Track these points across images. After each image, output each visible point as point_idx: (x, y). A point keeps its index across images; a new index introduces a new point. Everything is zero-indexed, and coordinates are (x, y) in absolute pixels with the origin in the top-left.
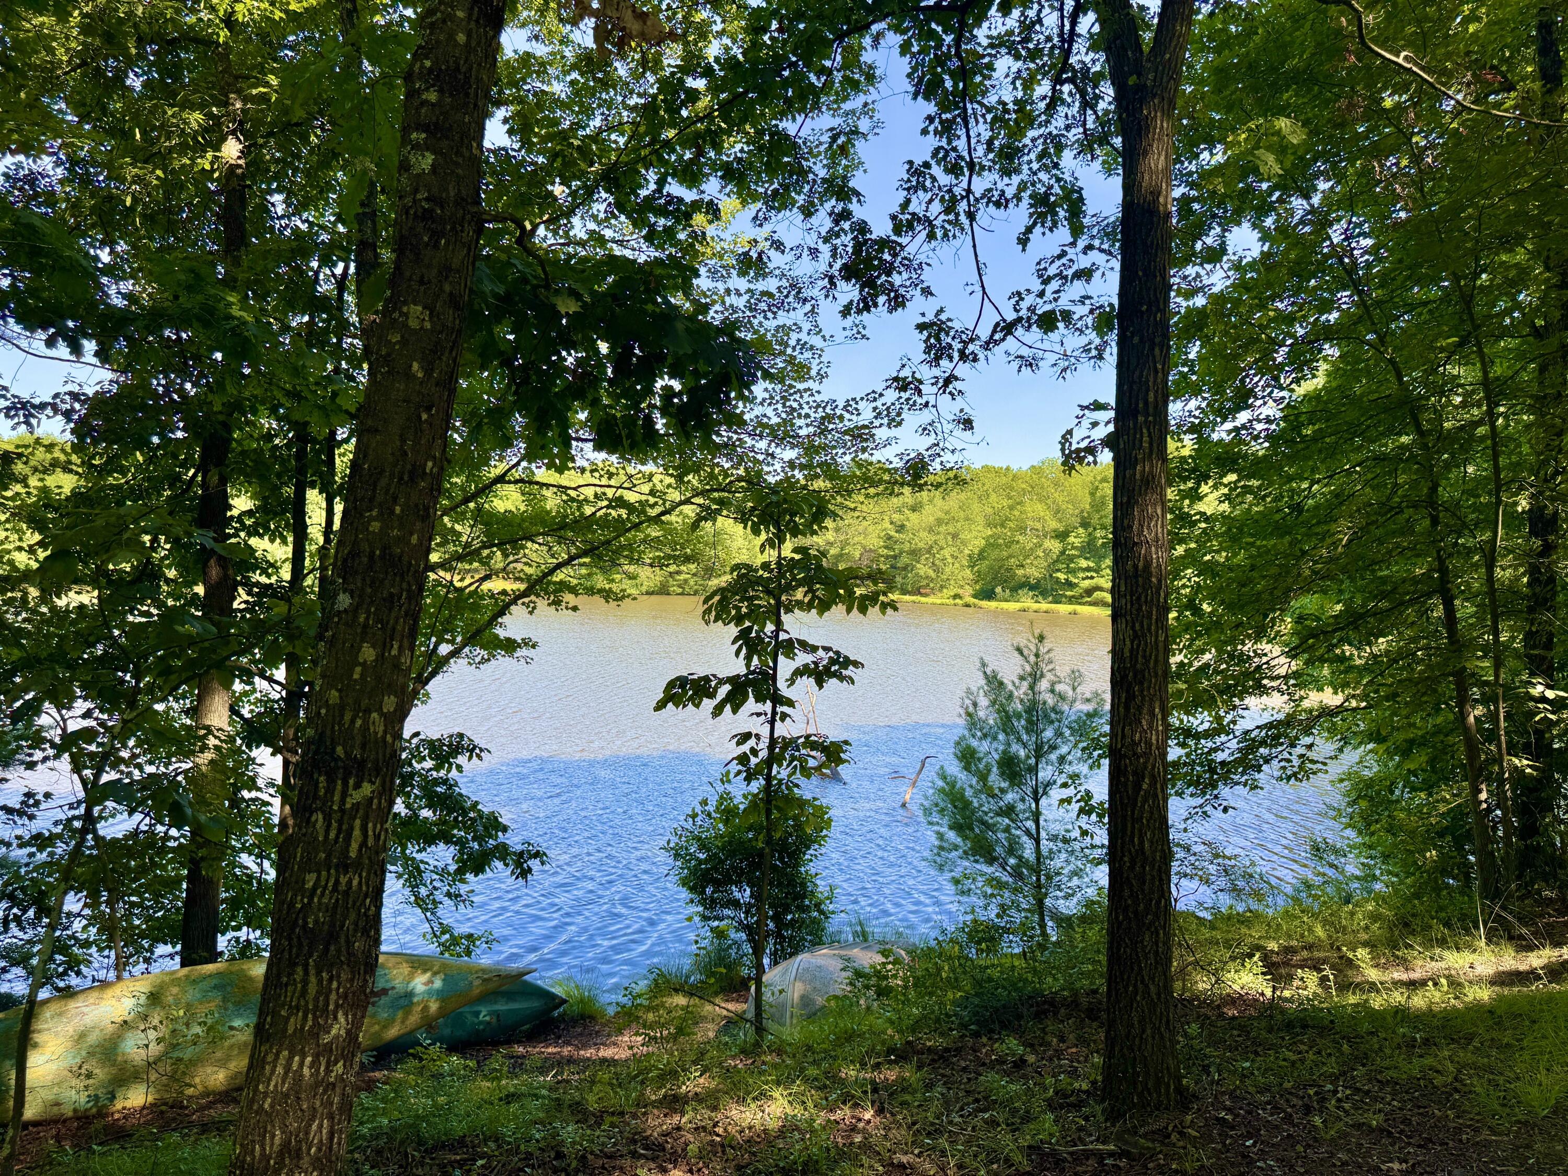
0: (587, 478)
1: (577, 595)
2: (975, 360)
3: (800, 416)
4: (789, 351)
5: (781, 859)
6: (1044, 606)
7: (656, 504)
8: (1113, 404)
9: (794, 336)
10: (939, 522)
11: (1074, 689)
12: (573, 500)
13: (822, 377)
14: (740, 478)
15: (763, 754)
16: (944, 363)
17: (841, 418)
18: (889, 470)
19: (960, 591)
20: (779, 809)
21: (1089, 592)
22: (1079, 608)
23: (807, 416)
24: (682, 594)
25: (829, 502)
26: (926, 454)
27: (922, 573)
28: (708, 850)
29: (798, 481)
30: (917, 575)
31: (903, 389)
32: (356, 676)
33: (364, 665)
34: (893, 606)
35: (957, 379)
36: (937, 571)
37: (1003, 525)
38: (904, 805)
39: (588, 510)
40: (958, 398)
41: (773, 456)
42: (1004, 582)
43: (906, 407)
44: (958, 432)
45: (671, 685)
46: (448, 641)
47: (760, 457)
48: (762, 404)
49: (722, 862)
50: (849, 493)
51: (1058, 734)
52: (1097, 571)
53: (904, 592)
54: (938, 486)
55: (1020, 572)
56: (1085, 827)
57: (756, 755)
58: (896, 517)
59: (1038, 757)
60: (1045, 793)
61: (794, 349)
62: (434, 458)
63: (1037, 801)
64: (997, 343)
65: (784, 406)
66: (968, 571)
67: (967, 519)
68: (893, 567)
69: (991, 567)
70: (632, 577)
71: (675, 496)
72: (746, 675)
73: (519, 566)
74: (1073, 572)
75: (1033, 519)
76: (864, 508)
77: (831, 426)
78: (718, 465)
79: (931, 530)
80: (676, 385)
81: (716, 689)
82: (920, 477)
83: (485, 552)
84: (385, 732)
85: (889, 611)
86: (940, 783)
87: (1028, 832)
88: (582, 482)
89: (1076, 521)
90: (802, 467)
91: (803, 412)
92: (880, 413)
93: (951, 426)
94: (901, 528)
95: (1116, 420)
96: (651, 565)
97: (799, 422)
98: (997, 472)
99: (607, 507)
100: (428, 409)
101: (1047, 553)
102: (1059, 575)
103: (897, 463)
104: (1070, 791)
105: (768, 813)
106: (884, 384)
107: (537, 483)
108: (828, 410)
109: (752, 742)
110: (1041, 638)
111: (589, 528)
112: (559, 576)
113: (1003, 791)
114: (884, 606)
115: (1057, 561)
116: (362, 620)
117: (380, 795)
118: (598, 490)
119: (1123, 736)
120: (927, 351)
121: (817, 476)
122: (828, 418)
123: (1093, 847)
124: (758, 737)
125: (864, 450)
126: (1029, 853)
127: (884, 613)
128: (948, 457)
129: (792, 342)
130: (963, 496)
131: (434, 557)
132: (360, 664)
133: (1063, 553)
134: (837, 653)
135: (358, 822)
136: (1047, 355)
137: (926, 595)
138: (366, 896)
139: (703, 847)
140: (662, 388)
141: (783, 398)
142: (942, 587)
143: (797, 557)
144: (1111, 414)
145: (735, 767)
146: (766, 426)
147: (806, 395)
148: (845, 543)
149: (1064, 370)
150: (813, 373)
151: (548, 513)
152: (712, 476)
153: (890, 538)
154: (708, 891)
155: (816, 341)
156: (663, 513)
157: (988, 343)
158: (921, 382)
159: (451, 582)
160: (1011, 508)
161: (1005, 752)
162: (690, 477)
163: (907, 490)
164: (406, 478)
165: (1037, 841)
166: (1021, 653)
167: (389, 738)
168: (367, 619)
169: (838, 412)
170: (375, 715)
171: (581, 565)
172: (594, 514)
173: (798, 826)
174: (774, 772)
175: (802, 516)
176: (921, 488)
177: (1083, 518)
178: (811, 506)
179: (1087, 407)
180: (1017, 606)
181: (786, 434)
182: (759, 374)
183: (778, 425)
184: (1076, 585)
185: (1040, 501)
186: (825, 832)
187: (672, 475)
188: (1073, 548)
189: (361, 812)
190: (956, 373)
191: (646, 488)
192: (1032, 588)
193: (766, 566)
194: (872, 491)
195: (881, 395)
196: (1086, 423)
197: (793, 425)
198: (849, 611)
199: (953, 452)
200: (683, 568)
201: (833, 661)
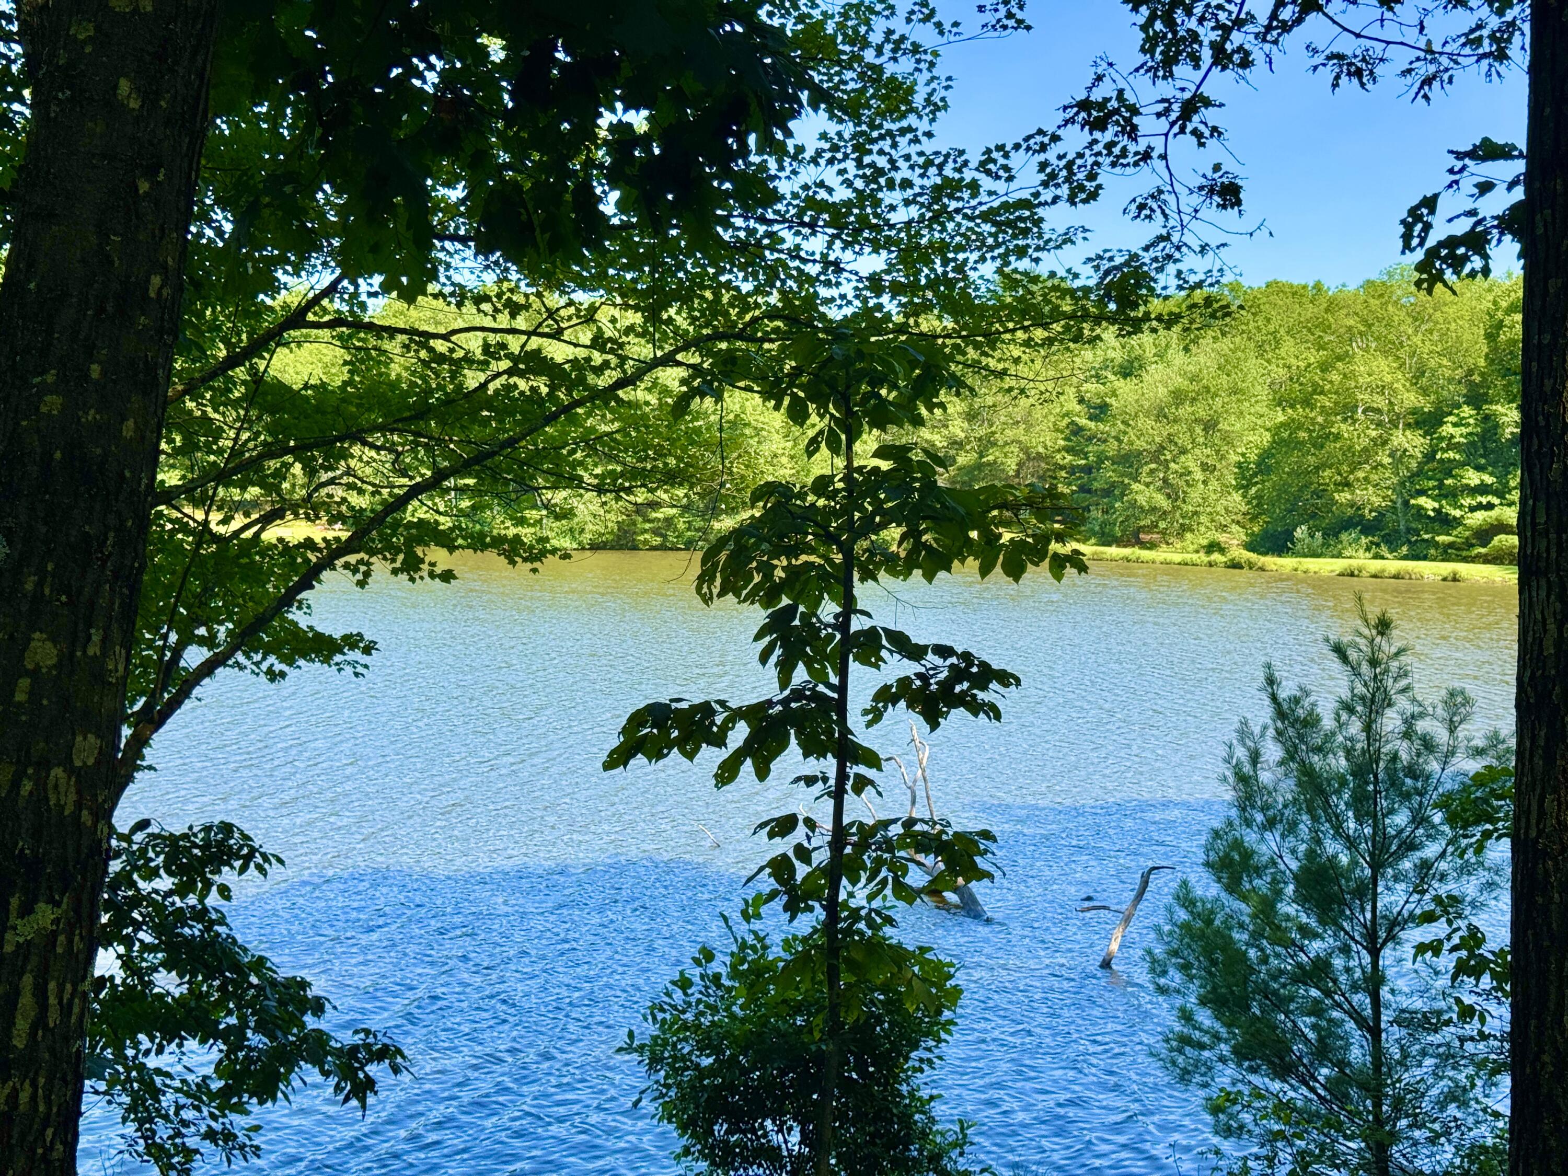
0: (470, 315)
1: (452, 549)
2: (1246, 63)
3: (891, 185)
4: (869, 55)
5: (861, 1068)
6: (1392, 565)
7: (606, 365)
8: (1522, 145)
9: (880, 25)
10: (1178, 397)
11: (1452, 730)
12: (440, 358)
13: (935, 108)
14: (773, 313)
15: (821, 857)
16: (1182, 70)
17: (974, 187)
18: (1072, 292)
19: (1222, 538)
20: (853, 966)
21: (1484, 534)
22: (1463, 569)
23: (906, 184)
24: (661, 548)
25: (950, 358)
26: (1146, 257)
27: (1142, 500)
28: (717, 1051)
29: (888, 317)
30: (1133, 504)
31: (1099, 125)
32: (20, 697)
33: (35, 674)
34: (1077, 562)
35: (1207, 103)
36: (1173, 495)
37: (1307, 403)
38: (1106, 964)
39: (472, 379)
40: (1212, 143)
41: (837, 267)
42: (1310, 517)
43: (1106, 161)
44: (1211, 211)
45: (637, 720)
46: (201, 641)
47: (813, 269)
48: (814, 161)
49: (746, 1072)
50: (992, 340)
51: (1419, 819)
52: (1500, 494)
53: (1107, 539)
54: (1169, 321)
55: (1343, 497)
56: (1468, 1000)
57: (806, 859)
58: (1091, 388)
59: (1377, 866)
60: (1391, 937)
61: (879, 51)
62: (165, 267)
63: (1375, 953)
64: (1286, 28)
65: (860, 164)
66: (1237, 497)
67: (1234, 391)
68: (1083, 489)
69: (1282, 489)
70: (565, 514)
71: (641, 350)
72: (785, 702)
73: (339, 493)
74: (1452, 495)
75: (1371, 389)
76: (1023, 370)
77: (953, 205)
78: (728, 285)
79: (1161, 415)
80: (639, 120)
81: (725, 729)
82: (1135, 306)
83: (273, 464)
84: (79, 805)
85: (1070, 571)
86: (1182, 915)
87: (1355, 1015)
88: (460, 324)
89: (1457, 392)
90: (896, 289)
91: (898, 177)
92: (1053, 176)
93: (1196, 199)
94: (1100, 411)
95: (1530, 179)
96: (600, 490)
97: (889, 197)
98: (1296, 293)
99: (510, 372)
100: (151, 172)
101: (1399, 457)
102: (1422, 501)
103: (1088, 278)
104: (1439, 929)
105: (833, 976)
106: (1061, 117)
107: (370, 327)
108: (948, 171)
109: (800, 834)
110: (1383, 626)
111: (474, 417)
112: (417, 511)
113: (1305, 931)
114: (1059, 564)
115: (1419, 473)
116: (29, 587)
117: (71, 926)
118: (493, 338)
119: (1542, 814)
120: (1148, 47)
121: (926, 307)
122: (950, 188)
123: (1483, 1037)
124: (810, 824)
125: (1021, 252)
126: (1358, 1054)
127: (1058, 577)
128: (1191, 262)
129: (876, 38)
130: (1225, 345)
131: (170, 477)
132: (28, 673)
133: (1430, 456)
134: (967, 657)
135: (28, 980)
136: (1392, 50)
137: (1152, 546)
138: (45, 1124)
139: (707, 1044)
140: (612, 128)
141: (856, 148)
142: (1184, 529)
143: (885, 465)
144: (1519, 166)
145: (767, 883)
146: (823, 206)
147: (903, 141)
148: (987, 443)
149: (1428, 81)
150: (918, 100)
151: (394, 385)
152: (715, 308)
153: (1077, 430)
154: (720, 1129)
155: (924, 35)
156: (621, 384)
157: (1269, 28)
158: (1134, 111)
159: (206, 522)
160: (1325, 367)
161: (1311, 855)
162: (672, 311)
163: (1109, 333)
164: (110, 308)
165: (1375, 1031)
166: (1344, 658)
167: (85, 816)
168: (40, 584)
169: (968, 175)
170: (57, 772)
171: (459, 489)
172: (483, 386)
173: (894, 1005)
174: (842, 896)
175: (893, 386)
176: (1136, 326)
177: (1472, 385)
178: (913, 364)
179: (1472, 154)
180: (1338, 565)
181: (863, 221)
182: (804, 96)
183: (848, 204)
184: (1458, 522)
185: (1386, 353)
186: (947, 1014)
187: (636, 308)
188: (1451, 447)
189: (34, 961)
190: (1205, 90)
191: (586, 337)
192: (1368, 528)
193: (822, 485)
194: (1039, 334)
195: (1055, 138)
196: (1468, 184)
197: (877, 203)
198: (985, 571)
199: (1204, 249)
200: (662, 495)
201: (957, 674)
